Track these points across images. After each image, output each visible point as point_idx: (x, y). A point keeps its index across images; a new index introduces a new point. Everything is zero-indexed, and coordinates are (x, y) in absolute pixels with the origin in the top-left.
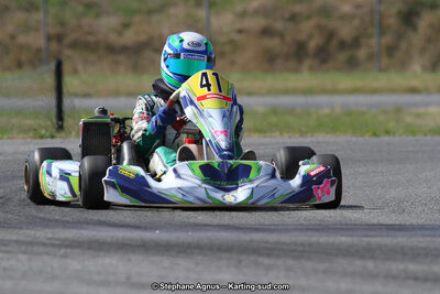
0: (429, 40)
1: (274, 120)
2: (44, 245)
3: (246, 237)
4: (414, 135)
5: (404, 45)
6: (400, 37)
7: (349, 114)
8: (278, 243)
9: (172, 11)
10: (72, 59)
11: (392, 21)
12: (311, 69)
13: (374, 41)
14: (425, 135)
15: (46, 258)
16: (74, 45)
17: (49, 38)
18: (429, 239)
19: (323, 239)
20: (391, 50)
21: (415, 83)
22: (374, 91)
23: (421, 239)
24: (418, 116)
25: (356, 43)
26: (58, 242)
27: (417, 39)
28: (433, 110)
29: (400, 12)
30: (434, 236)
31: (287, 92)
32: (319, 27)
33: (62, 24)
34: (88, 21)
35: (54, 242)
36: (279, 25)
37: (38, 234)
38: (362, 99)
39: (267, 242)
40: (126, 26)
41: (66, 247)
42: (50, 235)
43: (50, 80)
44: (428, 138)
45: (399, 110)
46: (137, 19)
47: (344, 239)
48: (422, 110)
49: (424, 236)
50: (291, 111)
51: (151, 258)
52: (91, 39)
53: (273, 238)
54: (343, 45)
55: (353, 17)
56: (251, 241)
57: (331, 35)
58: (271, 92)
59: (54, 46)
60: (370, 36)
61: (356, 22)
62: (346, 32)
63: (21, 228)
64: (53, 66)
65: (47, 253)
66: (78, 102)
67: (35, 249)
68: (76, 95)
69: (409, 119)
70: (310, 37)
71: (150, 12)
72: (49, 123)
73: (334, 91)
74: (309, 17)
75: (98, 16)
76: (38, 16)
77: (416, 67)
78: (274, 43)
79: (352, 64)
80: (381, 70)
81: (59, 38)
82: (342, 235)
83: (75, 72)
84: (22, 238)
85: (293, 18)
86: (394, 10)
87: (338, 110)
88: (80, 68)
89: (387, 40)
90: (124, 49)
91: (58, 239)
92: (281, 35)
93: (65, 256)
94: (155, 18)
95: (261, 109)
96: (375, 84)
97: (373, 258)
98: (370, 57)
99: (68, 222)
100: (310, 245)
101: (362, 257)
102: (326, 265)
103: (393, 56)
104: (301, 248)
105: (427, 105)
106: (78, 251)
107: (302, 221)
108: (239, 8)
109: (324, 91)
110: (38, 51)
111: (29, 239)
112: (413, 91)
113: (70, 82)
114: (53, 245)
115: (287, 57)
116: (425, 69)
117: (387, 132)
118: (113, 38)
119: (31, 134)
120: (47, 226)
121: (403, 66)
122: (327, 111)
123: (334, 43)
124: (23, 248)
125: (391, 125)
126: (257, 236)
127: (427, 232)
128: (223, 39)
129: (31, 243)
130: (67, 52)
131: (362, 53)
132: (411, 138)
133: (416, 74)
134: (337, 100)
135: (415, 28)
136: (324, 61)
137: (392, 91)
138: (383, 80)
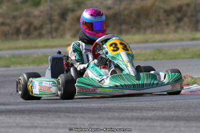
1: (14, 60)
11: (56, 18)
12: (23, 38)
31: (16, 49)
32: (26, 21)
36: (8, 21)
50: (20, 56)
54: (36, 28)
55: (39, 16)
57: (30, 24)
58: (9, 49)
62: (37, 23)
70: (22, 25)
74: (20, 17)
78: (6, 28)
79: (40, 36)
80: (53, 38)
85: (14, 18)
86: (56, 13)
89: (54, 25)
92: (9, 25)
95: (7, 56)
109: (32, 48)
115: (12, 34)
123: (32, 27)
131: (44, 31)
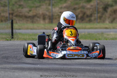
0: (110, 15)
2: (8, 69)
3: (62, 67)
4: (107, 40)
5: (104, 16)
6: (103, 14)
7: (89, 34)
8: (70, 68)
9: (42, 7)
10: (16, 19)
13: (96, 15)
14: (110, 40)
15: (9, 72)
16: (16, 16)
17: (10, 14)
18: (111, 67)
19: (83, 67)
20: (100, 18)
21: (107, 26)
22: (96, 28)
23: (108, 67)
24: (108, 35)
25: (91, 15)
26: (12, 68)
27: (107, 15)
28: (111, 33)
29: (103, 8)
30: (112, 66)
33: (13, 10)
34: (20, 9)
35: (11, 68)
37: (7, 66)
38: (93, 30)
39: (68, 68)
40: (30, 11)
41: (14, 69)
42: (10, 66)
43: (10, 25)
44: (110, 41)
45: (102, 33)
46: (33, 9)
47: (88, 67)
48: (109, 33)
49: (109, 67)
51: (37, 72)
52: (21, 14)
53: (69, 67)
56: (64, 68)
59: (11, 16)
60: (95, 14)
61: (91, 10)
63: (2, 64)
64: (11, 21)
65: (9, 71)
66: (17, 31)
67: (6, 70)
68: (17, 29)
69: (105, 36)
71: (36, 7)
72: (9, 36)
73: (85, 28)
75: (22, 8)
76: (7, 8)
77: (107, 22)
81: (12, 14)
82: (88, 66)
83: (16, 23)
84: (2, 67)
87: (86, 33)
88: (18, 22)
90: (29, 17)
91: (12, 67)
93: (14, 72)
94: (38, 9)
96: (96, 26)
97: (96, 72)
98: (95, 19)
99: (15, 63)
100: (79, 69)
101: (93, 72)
102: (83, 74)
103: (101, 19)
104: (76, 70)
105: (110, 32)
106: (17, 70)
107: (77, 63)
108: (60, 6)
110: (7, 17)
111: (4, 67)
112: (106, 28)
113: (15, 25)
114: (11, 69)
116: (109, 22)
117: (99, 39)
118: (27, 14)
119: (5, 39)
120: (9, 64)
121: (104, 22)
122: (83, 33)
124: (3, 70)
125: (100, 37)
126: (65, 67)
127: (110, 66)
128: (56, 14)
129: (5, 68)
130: (14, 18)
132: (106, 41)
133: (107, 24)
134: (86, 30)
135: (107, 12)
136: (83, 20)
137: (101, 28)
138: (98, 25)
